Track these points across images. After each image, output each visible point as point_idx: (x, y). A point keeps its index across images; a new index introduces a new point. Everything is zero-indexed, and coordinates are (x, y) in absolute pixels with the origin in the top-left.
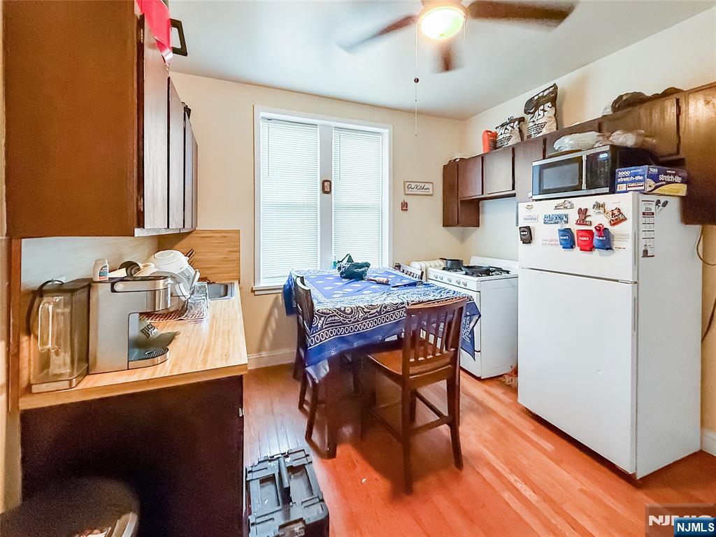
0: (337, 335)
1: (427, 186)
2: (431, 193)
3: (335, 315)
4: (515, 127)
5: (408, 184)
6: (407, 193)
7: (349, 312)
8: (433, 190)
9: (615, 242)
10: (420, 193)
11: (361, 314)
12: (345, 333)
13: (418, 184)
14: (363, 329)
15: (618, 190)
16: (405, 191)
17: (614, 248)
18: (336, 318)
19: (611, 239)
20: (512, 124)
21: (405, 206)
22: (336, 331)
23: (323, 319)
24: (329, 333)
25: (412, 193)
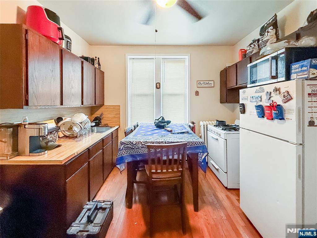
0: (130, 153)
1: (210, 82)
2: (213, 86)
3: (128, 144)
4: (255, 45)
5: (198, 82)
6: (198, 86)
7: (134, 143)
8: (214, 84)
9: (286, 115)
10: (206, 86)
11: (140, 145)
12: (133, 153)
13: (205, 82)
14: (142, 152)
15: (292, 78)
16: (197, 85)
17: (285, 119)
18: (129, 146)
19: (284, 112)
20: (254, 44)
21: (197, 93)
22: (129, 151)
23: (123, 145)
24: (126, 152)
25: (201, 86)
